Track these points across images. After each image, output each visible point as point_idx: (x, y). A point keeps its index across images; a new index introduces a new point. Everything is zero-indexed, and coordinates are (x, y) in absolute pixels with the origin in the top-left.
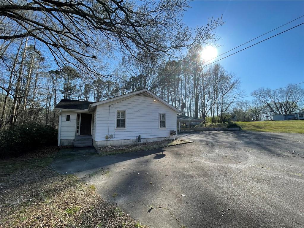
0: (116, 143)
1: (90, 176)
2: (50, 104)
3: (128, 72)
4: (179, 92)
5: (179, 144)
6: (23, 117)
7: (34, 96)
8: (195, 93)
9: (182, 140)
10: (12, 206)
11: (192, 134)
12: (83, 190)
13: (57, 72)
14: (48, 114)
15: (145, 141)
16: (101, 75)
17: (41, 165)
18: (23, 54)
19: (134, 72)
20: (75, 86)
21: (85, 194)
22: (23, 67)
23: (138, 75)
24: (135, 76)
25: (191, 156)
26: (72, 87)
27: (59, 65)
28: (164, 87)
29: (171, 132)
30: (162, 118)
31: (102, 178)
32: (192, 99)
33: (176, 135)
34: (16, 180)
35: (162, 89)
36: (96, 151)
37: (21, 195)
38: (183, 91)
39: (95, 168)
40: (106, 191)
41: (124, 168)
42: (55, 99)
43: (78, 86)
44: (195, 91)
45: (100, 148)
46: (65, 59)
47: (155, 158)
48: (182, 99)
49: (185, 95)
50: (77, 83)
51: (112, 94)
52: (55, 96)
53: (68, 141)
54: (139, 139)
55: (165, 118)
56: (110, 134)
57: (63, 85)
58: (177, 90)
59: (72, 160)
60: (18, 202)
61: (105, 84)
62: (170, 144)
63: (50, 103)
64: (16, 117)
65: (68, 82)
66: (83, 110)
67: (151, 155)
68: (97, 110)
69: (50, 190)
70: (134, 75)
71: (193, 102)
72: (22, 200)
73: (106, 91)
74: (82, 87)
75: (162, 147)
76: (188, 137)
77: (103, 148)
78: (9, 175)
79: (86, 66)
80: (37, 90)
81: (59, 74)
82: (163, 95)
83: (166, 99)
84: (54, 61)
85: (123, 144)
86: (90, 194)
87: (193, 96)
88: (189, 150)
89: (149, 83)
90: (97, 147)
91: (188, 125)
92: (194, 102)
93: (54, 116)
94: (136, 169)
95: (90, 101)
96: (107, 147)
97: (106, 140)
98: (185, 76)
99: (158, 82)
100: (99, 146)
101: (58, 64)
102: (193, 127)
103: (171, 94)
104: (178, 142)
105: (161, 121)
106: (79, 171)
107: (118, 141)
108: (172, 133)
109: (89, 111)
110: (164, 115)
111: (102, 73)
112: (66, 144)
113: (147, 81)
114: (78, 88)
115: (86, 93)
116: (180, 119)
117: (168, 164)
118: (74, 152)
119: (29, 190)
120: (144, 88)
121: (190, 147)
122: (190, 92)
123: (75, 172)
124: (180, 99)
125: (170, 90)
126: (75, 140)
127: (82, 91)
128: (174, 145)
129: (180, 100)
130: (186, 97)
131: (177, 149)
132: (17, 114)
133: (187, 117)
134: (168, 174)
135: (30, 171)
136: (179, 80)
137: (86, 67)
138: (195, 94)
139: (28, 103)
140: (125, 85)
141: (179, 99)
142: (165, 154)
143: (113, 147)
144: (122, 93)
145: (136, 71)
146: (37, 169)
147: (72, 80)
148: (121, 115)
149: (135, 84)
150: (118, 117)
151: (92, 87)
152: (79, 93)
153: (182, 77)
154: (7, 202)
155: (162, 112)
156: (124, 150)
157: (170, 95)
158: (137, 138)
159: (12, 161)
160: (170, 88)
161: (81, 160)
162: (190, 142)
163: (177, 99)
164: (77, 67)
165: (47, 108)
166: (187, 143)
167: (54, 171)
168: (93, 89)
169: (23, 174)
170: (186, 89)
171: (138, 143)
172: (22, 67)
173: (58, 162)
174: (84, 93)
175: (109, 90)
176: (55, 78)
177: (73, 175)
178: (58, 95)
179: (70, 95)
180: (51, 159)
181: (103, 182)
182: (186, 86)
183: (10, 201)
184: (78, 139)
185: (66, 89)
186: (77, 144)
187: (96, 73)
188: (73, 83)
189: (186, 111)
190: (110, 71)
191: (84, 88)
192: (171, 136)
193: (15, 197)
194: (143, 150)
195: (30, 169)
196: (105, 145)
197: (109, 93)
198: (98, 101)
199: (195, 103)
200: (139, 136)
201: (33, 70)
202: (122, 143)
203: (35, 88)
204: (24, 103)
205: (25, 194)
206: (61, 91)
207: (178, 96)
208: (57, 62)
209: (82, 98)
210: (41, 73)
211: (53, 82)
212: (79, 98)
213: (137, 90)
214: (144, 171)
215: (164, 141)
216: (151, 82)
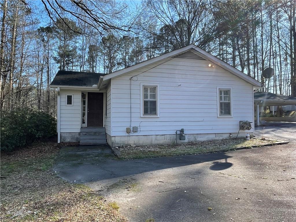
0: (143, 141)
1: (110, 189)
2: (41, 80)
3: (159, 18)
4: (256, 46)
5: (258, 147)
6: (11, 101)
7: (21, 69)
8: (291, 46)
9: (264, 139)
10: (15, 218)
11: (284, 129)
12: (102, 208)
13: (48, 30)
14: (40, 95)
15: (192, 139)
16: (114, 28)
17: (41, 168)
18: (4, 7)
19: (169, 16)
20: (75, 49)
21: (105, 214)
22: (6, 25)
23: (175, 21)
24: (171, 24)
25: (285, 169)
26: (70, 51)
27: (51, 18)
28: (226, 39)
29: (241, 123)
30: (223, 98)
31: (127, 194)
32: (286, 59)
33: (252, 130)
34: (13, 185)
35: (221, 44)
36: (113, 152)
37: (22, 205)
38: (266, 45)
39: (114, 177)
40: (136, 214)
41: (159, 181)
42: (48, 72)
43: (79, 49)
44: (291, 43)
45: (119, 147)
46: (59, 6)
47: (213, 168)
48: (263, 61)
49: (268, 52)
50: (77, 45)
51: (131, 59)
52: (48, 68)
53: (71, 135)
54: (181, 135)
55: (229, 97)
56: (133, 125)
57: (57, 50)
58: (252, 43)
59: (79, 164)
60: (21, 214)
61: (119, 43)
62: (239, 146)
63: (41, 78)
64: (3, 100)
65: (65, 43)
66: (91, 87)
67: (204, 163)
68: (112, 86)
69: (57, 203)
70: (168, 22)
71: (286, 65)
72: (25, 212)
73: (122, 54)
74: (85, 50)
75: (224, 151)
76: (276, 134)
77: (123, 147)
78: (5, 178)
79: (91, 13)
80: (24, 60)
81: (51, 32)
82: (223, 54)
83: (230, 62)
84: (44, 12)
85: (155, 142)
86: (113, 215)
87: (286, 54)
88: (279, 158)
89: (197, 35)
90: (113, 146)
91: (275, 112)
92: (289, 66)
93: (48, 98)
94: (180, 183)
95: (98, 72)
96: (129, 147)
97: (127, 135)
98: (270, 14)
99: (214, 31)
100: (117, 144)
101: (50, 16)
102: (286, 115)
103: (239, 52)
104: (256, 142)
105: (221, 104)
106: (91, 180)
107: (145, 137)
108: (244, 126)
109: (99, 88)
110: (227, 92)
111: (117, 23)
112: (68, 140)
113: (192, 30)
114: (79, 52)
115: (92, 59)
116: (260, 99)
117: (239, 179)
118: (81, 151)
119: (31, 200)
120: (188, 44)
121: (281, 153)
122: (279, 45)
123: (86, 181)
124: (259, 61)
125: (238, 45)
126: (81, 134)
127: (85, 56)
128: (248, 148)
129: (258, 63)
130: (272, 57)
131: (254, 155)
132: (4, 96)
133: (274, 96)
134: (239, 196)
135: (28, 175)
136: (257, 23)
137: (90, 15)
138: (291, 49)
139: (15, 80)
140: (152, 42)
141: (257, 60)
142: (231, 162)
143: (139, 146)
144: (148, 56)
145: (173, 13)
146: (36, 173)
147: (69, 40)
148: (149, 93)
149: (170, 39)
150: (146, 96)
151: (100, 49)
152: (82, 61)
153: (263, 15)
154: (9, 213)
155: (225, 87)
156: (157, 152)
157: (237, 53)
158: (178, 132)
159: (5, 160)
160: (238, 41)
161: (93, 164)
162: (280, 144)
163: (252, 62)
164: (78, 17)
165: (38, 86)
166: (274, 144)
167: (58, 177)
168: (102, 52)
169: (21, 178)
170: (271, 41)
171: (179, 142)
172: (4, 26)
173: (62, 165)
174: (88, 61)
175: (126, 53)
176: (46, 39)
177: (84, 185)
178: (51, 65)
179: (68, 64)
180: (53, 160)
181: (129, 199)
182: (271, 34)
183: (12, 212)
184: (85, 133)
185: (61, 56)
186: (85, 140)
187: (107, 24)
188: (71, 44)
189: (272, 83)
190: (129, 18)
191: (89, 52)
192: (241, 131)
193: (16, 207)
194: (190, 154)
195: (28, 173)
196: (126, 143)
197: (127, 57)
198: (111, 72)
199: (292, 68)
200: (180, 129)
201: (18, 29)
202: (153, 140)
203: (22, 57)
204: (10, 80)
205: (27, 205)
206: (55, 59)
207: (254, 55)
208: (49, 13)
209: (86, 68)
210: (28, 32)
211: (45, 46)
212: (82, 69)
213: (175, 48)
214: (195, 189)
215: (226, 139)
216: (199, 32)
